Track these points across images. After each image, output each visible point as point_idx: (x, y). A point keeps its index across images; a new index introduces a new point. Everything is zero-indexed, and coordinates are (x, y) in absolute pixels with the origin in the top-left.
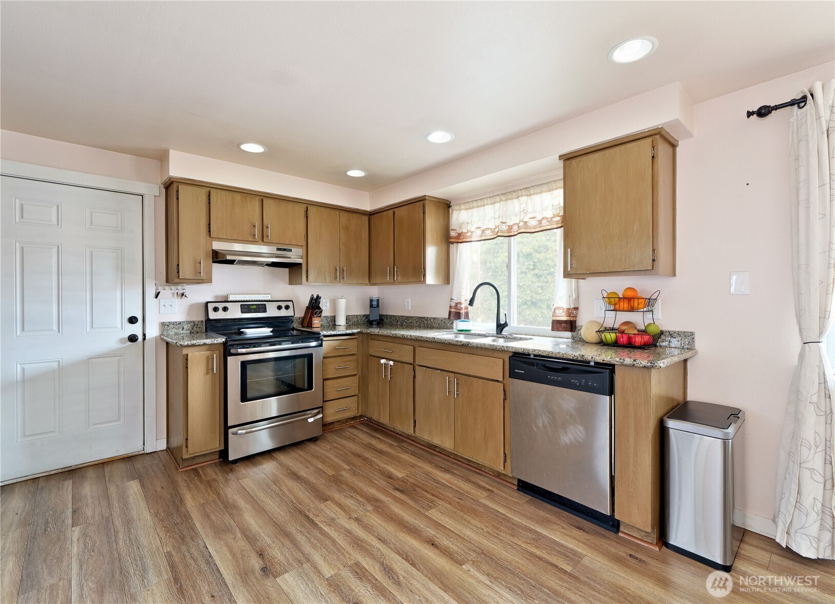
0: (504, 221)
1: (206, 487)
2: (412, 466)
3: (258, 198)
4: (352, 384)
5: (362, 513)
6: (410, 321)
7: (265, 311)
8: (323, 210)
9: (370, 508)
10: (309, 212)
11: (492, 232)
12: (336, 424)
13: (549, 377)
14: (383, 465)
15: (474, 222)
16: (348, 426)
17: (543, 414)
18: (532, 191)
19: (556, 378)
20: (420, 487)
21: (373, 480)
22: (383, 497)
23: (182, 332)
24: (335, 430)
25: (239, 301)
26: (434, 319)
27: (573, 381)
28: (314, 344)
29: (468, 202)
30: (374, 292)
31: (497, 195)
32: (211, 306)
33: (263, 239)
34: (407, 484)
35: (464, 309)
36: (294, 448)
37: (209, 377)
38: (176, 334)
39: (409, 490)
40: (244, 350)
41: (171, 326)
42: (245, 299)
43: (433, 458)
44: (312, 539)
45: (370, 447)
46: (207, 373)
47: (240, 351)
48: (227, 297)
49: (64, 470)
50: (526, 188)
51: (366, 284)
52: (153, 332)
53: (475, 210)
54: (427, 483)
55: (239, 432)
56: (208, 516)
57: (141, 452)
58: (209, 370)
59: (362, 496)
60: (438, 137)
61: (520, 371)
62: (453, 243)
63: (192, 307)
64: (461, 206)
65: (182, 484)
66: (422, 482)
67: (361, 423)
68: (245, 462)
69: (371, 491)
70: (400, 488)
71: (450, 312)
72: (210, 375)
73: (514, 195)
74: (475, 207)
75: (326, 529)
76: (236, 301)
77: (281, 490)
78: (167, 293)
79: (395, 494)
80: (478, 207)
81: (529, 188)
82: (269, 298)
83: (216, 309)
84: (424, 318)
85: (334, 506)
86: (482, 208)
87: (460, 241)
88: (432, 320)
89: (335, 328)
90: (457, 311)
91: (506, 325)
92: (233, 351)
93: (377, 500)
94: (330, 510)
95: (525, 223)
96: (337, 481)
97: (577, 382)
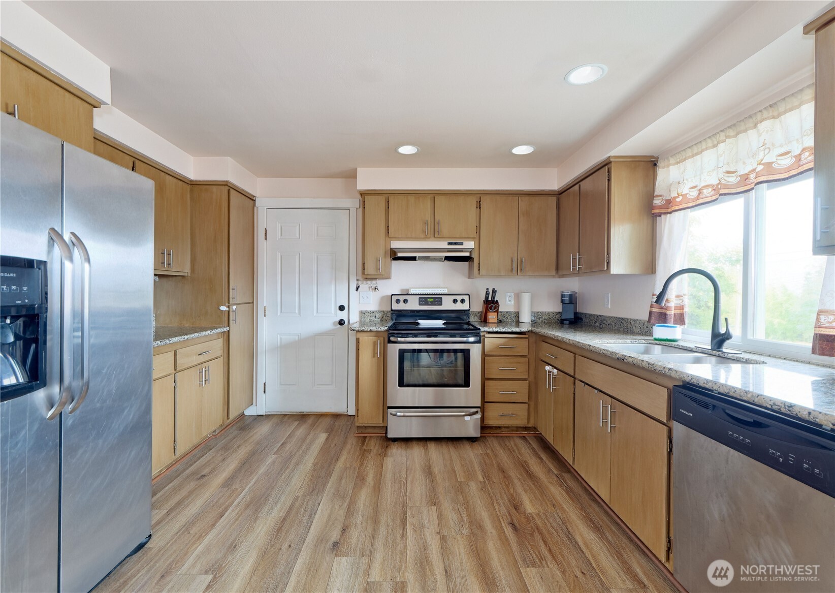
0: (732, 169)
1: (360, 454)
2: (554, 505)
3: (429, 196)
4: (520, 390)
5: (454, 534)
6: (609, 322)
7: (441, 304)
8: (498, 197)
9: (466, 532)
10: (481, 202)
11: (714, 190)
12: (503, 429)
13: (730, 433)
14: (520, 490)
15: (687, 180)
16: (518, 435)
17: (719, 495)
18: (782, 107)
19: (741, 438)
20: (541, 534)
21: (495, 503)
22: (488, 525)
23: (375, 319)
24: (502, 436)
25: (418, 295)
26: (635, 320)
27: (771, 451)
28: (472, 339)
29: (679, 153)
30: (572, 285)
31: (721, 131)
32: (394, 298)
33: (435, 234)
34: (530, 523)
35: (673, 309)
36: (450, 444)
37: (375, 359)
38: (370, 321)
39: (526, 531)
40: (402, 339)
41: (367, 314)
42: (422, 292)
43: (590, 506)
44: (390, 537)
45: (523, 466)
46: (374, 357)
47: (399, 339)
48: (408, 290)
49: (300, 414)
50: (771, 106)
51: (553, 277)
52: (355, 318)
53: (689, 162)
54: (555, 534)
55: (398, 414)
56: (341, 479)
57: (346, 413)
58: (374, 354)
59: (469, 515)
60: (582, 75)
61: (686, 413)
62: (660, 215)
63: (383, 298)
64: (669, 161)
65: (348, 446)
66: (551, 529)
67: (535, 437)
68: (402, 443)
69: (483, 514)
70: (517, 525)
71: (651, 313)
72: (376, 358)
73: (750, 123)
74: (689, 157)
75: (409, 532)
76: (416, 295)
77: (406, 478)
78: (364, 286)
79: (505, 529)
80: (693, 156)
81: (775, 104)
82: (446, 292)
83: (398, 301)
84: (623, 319)
85: (435, 514)
86: (698, 157)
87: (669, 210)
88: (633, 323)
89: (519, 325)
90: (663, 311)
91: (727, 336)
92: (392, 339)
93: (481, 527)
94: (429, 516)
95: (769, 165)
96: (459, 489)
97: (780, 456)
